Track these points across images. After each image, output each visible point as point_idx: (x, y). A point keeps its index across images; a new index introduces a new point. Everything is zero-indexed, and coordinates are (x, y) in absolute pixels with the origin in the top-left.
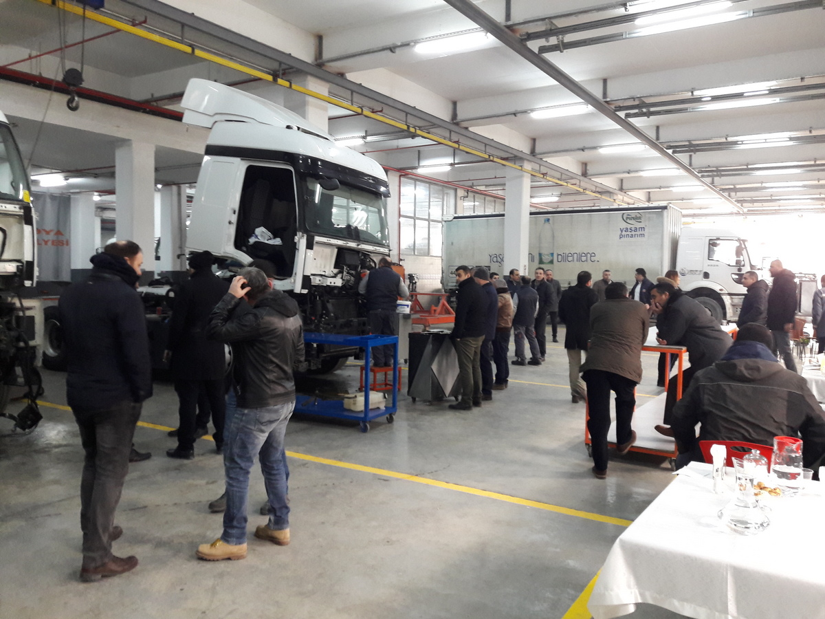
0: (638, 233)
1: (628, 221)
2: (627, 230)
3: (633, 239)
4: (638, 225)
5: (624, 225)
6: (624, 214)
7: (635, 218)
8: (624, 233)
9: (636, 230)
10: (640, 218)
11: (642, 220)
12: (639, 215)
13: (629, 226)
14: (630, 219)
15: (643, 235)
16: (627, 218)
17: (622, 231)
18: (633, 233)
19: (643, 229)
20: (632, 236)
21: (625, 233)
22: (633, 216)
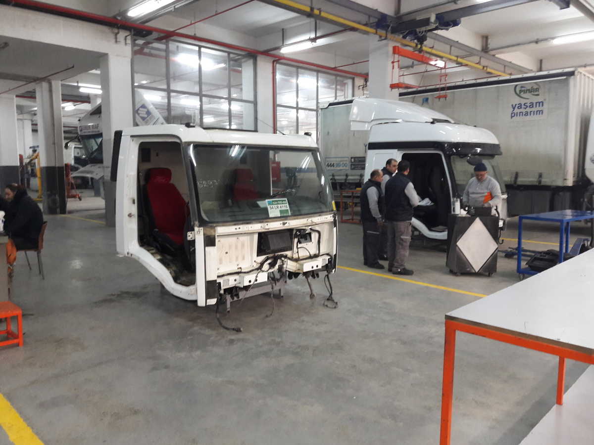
0: (535, 109)
1: (522, 95)
2: (520, 106)
3: (528, 118)
4: (535, 99)
5: (516, 100)
6: (516, 86)
7: (532, 91)
8: (516, 110)
9: (532, 105)
10: (537, 90)
11: (540, 92)
12: (535, 87)
13: (523, 101)
14: (525, 92)
15: (541, 112)
16: (521, 91)
17: (514, 109)
18: (528, 110)
19: (541, 103)
20: (527, 114)
21: (518, 111)
22: (529, 87)
